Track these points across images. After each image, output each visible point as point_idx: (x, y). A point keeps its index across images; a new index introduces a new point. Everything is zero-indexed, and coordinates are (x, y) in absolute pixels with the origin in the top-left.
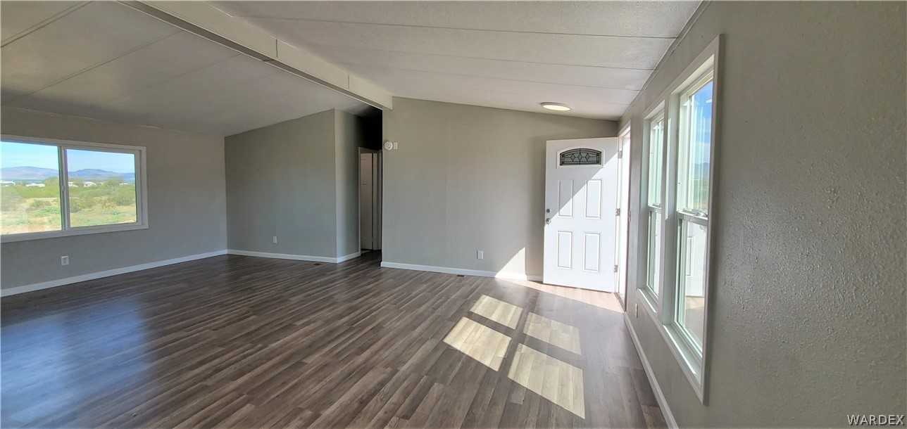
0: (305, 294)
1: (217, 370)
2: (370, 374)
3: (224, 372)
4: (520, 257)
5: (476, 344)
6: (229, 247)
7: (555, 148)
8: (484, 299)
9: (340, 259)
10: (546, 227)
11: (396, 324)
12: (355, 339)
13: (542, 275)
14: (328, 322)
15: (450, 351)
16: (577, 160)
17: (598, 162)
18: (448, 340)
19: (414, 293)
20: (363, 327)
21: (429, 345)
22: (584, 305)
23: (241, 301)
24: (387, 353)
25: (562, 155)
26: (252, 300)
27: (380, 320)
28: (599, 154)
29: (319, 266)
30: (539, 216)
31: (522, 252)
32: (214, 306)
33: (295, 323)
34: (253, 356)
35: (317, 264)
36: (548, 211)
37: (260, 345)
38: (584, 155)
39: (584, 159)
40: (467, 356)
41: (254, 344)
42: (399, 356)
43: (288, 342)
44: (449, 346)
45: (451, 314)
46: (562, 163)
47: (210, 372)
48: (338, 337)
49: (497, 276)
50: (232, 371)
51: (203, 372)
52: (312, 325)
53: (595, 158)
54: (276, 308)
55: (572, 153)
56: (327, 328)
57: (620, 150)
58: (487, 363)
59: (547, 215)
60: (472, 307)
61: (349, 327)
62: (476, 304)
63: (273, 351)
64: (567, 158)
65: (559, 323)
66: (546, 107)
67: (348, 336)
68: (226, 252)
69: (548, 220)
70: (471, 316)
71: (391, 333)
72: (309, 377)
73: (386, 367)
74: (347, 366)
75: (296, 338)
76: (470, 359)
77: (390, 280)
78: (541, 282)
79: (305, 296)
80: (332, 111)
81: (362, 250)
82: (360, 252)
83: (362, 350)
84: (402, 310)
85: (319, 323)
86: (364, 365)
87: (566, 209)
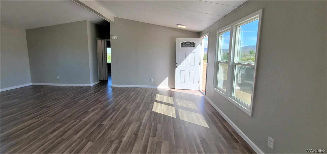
0: (85, 99)
1: (65, 133)
2: (132, 124)
3: (69, 132)
4: (166, 80)
5: (164, 110)
6: (32, 82)
7: (180, 41)
8: (158, 95)
9: (92, 85)
10: (176, 69)
11: (131, 107)
12: (118, 113)
13: (174, 86)
14: (102, 109)
15: (156, 114)
16: (187, 45)
17: (194, 47)
18: (154, 110)
19: (131, 95)
20: (119, 109)
21: (148, 113)
22: (191, 95)
23: (56, 104)
24: (134, 117)
25: (182, 44)
26: (61, 103)
27: (124, 106)
28: (194, 44)
29: (83, 88)
30: (173, 65)
31: (167, 78)
32: (43, 107)
33: (88, 111)
34: (78, 124)
35: (82, 87)
36: (177, 63)
37: (78, 120)
38: (189, 44)
39: (189, 45)
40: (163, 114)
41: (75, 120)
42: (139, 117)
43: (90, 118)
44: (155, 112)
45: (150, 101)
46: (182, 47)
47: (61, 133)
48: (110, 114)
49: (158, 87)
50: (72, 132)
51: (58, 134)
52: (96, 110)
53: (193, 45)
54: (75, 105)
55: (185, 43)
56: (104, 111)
57: (201, 42)
58: (171, 116)
59: (176, 65)
60: (155, 98)
61: (113, 110)
62: (156, 97)
63: (86, 122)
64: (184, 45)
65: (187, 101)
66: (178, 26)
67: (115, 113)
68: (31, 84)
69: (177, 67)
70: (156, 101)
71: (131, 110)
72: (108, 129)
73: (137, 121)
74: (121, 123)
75: (93, 116)
76: (165, 116)
77: (118, 91)
78: (174, 89)
79: (85, 100)
80: (86, 21)
81: (100, 80)
82: (99, 81)
83: (124, 117)
84: (130, 102)
85: (99, 109)
86: (128, 122)
87: (183, 63)
